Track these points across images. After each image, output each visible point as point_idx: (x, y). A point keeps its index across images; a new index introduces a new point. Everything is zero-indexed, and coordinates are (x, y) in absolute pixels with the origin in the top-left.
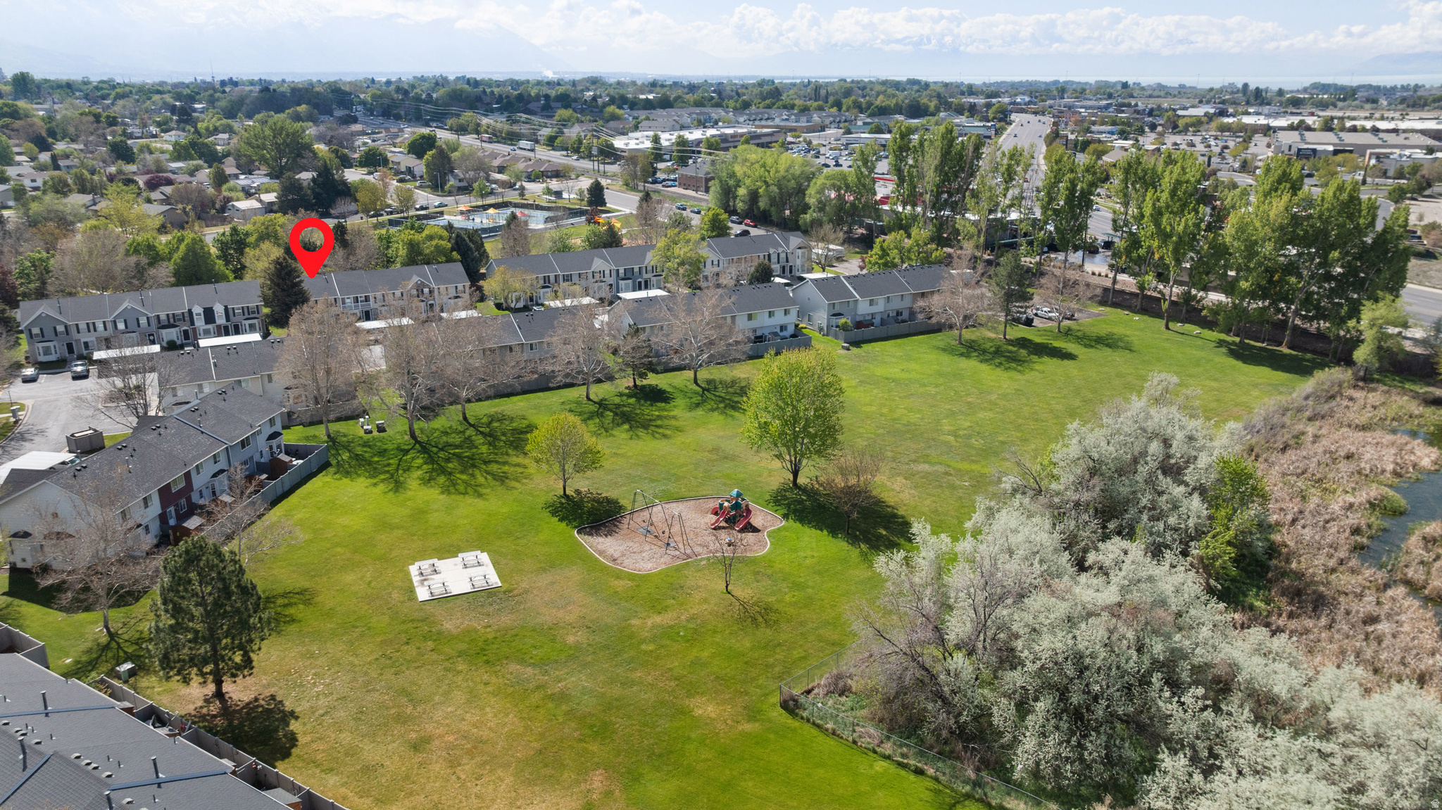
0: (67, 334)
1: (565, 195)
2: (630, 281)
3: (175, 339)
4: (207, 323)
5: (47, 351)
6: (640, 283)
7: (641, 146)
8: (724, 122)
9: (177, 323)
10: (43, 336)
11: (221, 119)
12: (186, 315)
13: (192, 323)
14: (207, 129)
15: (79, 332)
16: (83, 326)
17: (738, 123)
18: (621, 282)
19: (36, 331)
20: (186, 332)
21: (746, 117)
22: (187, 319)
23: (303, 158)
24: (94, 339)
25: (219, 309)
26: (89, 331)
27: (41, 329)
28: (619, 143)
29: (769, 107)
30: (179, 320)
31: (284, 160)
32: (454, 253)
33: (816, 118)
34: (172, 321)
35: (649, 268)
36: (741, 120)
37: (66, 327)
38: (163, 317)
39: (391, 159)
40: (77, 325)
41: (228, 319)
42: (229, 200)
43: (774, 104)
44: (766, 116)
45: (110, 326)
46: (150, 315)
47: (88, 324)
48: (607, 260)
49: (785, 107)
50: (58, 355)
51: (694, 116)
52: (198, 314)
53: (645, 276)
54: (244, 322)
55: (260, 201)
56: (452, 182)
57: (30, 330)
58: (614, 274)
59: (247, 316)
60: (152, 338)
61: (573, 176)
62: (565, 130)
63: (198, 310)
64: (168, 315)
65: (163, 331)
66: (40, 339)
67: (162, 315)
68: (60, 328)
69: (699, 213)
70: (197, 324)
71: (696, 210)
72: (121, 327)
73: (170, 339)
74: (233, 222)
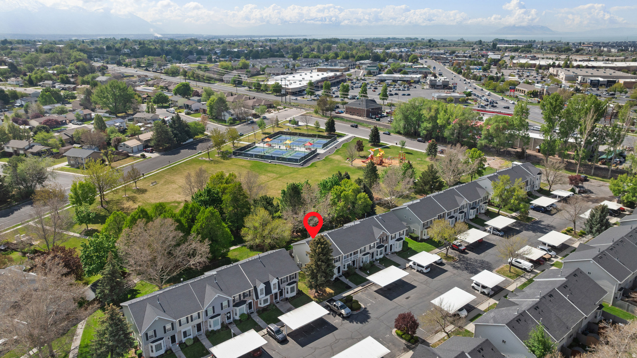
0: (173, 329)
3: (245, 312)
4: (266, 294)
5: (158, 348)
6: (478, 209)
8: (297, 66)
9: (245, 299)
10: (156, 336)
12: (252, 291)
13: (257, 297)
15: (180, 325)
16: (183, 320)
18: (471, 211)
19: (151, 333)
20: (250, 304)
21: (306, 63)
22: (253, 293)
24: (190, 327)
25: (274, 282)
26: (188, 323)
27: (155, 331)
29: (307, 57)
30: (247, 296)
34: (242, 298)
36: (304, 65)
37: (172, 324)
39: (170, 99)
40: (180, 320)
41: (279, 288)
42: (119, 140)
45: (202, 315)
46: (230, 298)
47: (187, 318)
50: (166, 348)
52: (261, 290)
53: (480, 204)
54: (287, 287)
57: (146, 334)
58: (468, 206)
59: (289, 282)
60: (229, 315)
61: (279, 107)
63: (261, 286)
64: (240, 295)
65: (238, 309)
66: (154, 339)
67: (237, 296)
68: (168, 326)
69: (389, 134)
70: (260, 297)
71: (387, 132)
72: (210, 314)
73: (242, 312)
74: (129, 156)
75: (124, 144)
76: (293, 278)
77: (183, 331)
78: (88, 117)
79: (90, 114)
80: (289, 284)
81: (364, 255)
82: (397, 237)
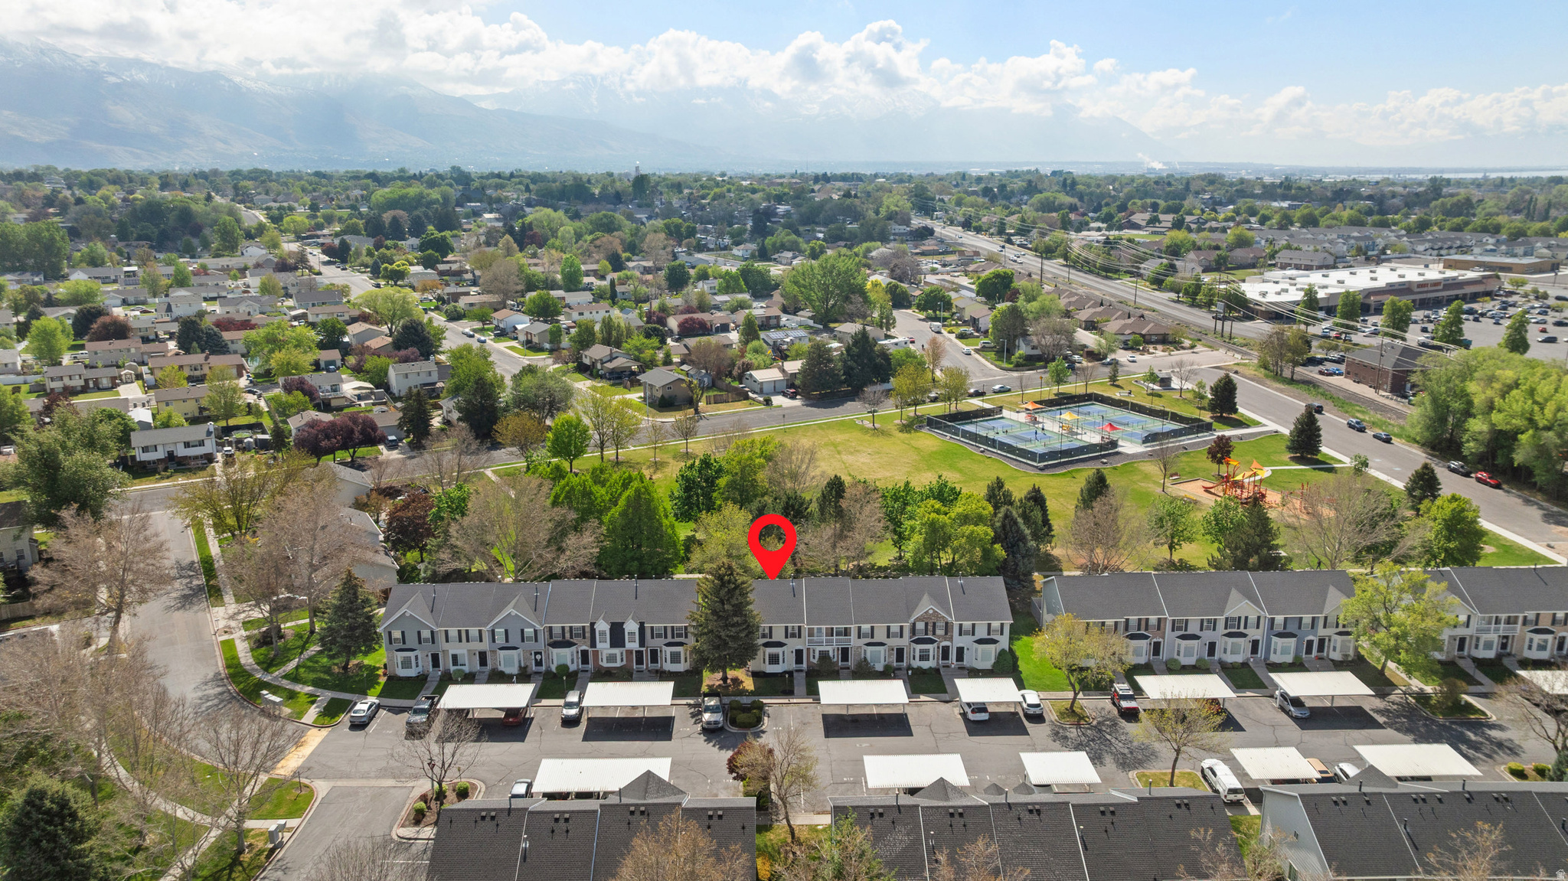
0: (433, 642)
1: (1175, 383)
2: (1293, 640)
3: (569, 663)
4: (612, 645)
5: (406, 664)
6: (1310, 643)
7: (1284, 298)
8: (1394, 251)
9: (574, 640)
10: (404, 643)
11: (788, 235)
12: (588, 630)
13: (593, 644)
14: (774, 245)
15: (447, 641)
16: (453, 632)
17: (1416, 252)
18: (1275, 639)
19: (397, 634)
20: (585, 654)
21: (1427, 245)
22: (588, 635)
23: (851, 303)
24: (465, 652)
25: (631, 627)
26: (460, 641)
27: (403, 633)
28: (1252, 289)
29: (1458, 229)
30: (577, 635)
31: (832, 302)
32: (997, 546)
33: (1540, 247)
34: (567, 635)
35: (1331, 620)
36: (1421, 248)
37: (432, 633)
38: (557, 631)
39: (955, 303)
40: (446, 632)
41: (642, 643)
42: (748, 367)
43: (1467, 224)
44: (1458, 243)
45: (486, 637)
46: (538, 627)
47: (459, 631)
48: (1256, 602)
49: (1485, 230)
50: (420, 669)
51: (1352, 241)
52: (603, 633)
53: (1322, 632)
54: (664, 648)
55: (783, 371)
56: (1023, 350)
57: (390, 633)
58: (1263, 623)
59: (670, 639)
60: (538, 657)
61: (1187, 343)
62: (1177, 263)
63: (603, 626)
64: (563, 628)
65: (555, 651)
66: (401, 646)
67: (557, 627)
68: (426, 634)
69: (1388, 441)
70: (599, 646)
71: (1383, 435)
72: (500, 640)
73: (562, 662)
74: (747, 398)
75: (751, 375)
76: (680, 635)
77: (452, 652)
78: (773, 322)
79: (778, 318)
80: (668, 645)
81: (868, 644)
82: (981, 633)
